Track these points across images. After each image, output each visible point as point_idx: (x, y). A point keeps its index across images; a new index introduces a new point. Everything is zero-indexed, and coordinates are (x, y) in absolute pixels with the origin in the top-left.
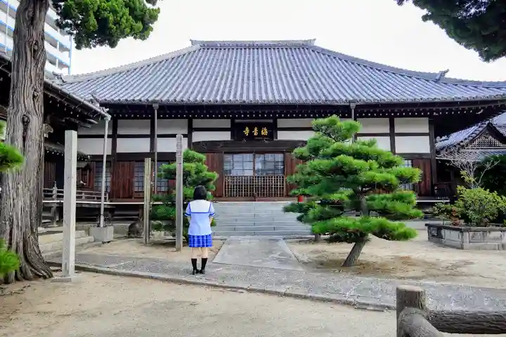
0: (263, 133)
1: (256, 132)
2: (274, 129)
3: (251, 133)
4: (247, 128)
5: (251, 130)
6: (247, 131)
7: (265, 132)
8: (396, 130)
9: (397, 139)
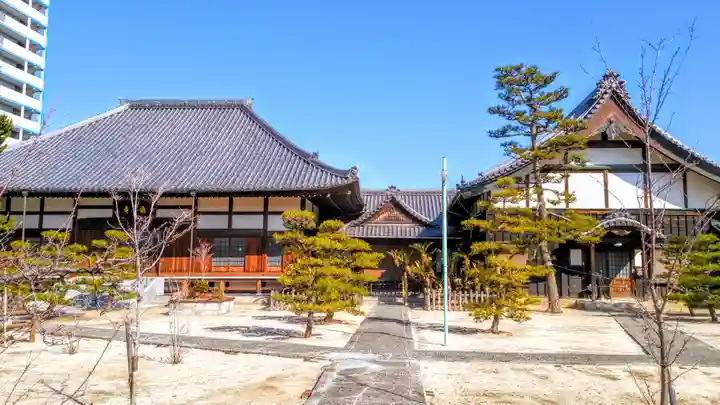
0: (141, 212)
4: (126, 207)
6: (126, 210)
7: (143, 210)
8: (270, 209)
9: (270, 217)
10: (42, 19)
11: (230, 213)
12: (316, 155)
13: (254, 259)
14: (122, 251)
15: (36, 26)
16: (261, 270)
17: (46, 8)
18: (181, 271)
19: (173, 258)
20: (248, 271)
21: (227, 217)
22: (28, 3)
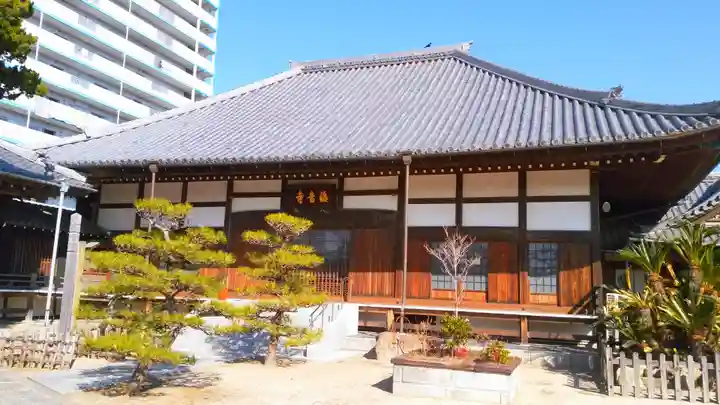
0: (321, 199)
1: (312, 198)
2: (337, 193)
3: (306, 200)
4: (300, 193)
5: (306, 194)
6: (300, 198)
7: (324, 198)
8: (530, 193)
9: (530, 206)
10: (212, 21)
11: (459, 201)
12: (619, 90)
13: (503, 280)
14: (295, 253)
15: (206, 29)
16: (518, 299)
17: (215, 9)
18: (381, 294)
19: (370, 274)
20: (495, 301)
21: (452, 207)
22: (197, 3)
